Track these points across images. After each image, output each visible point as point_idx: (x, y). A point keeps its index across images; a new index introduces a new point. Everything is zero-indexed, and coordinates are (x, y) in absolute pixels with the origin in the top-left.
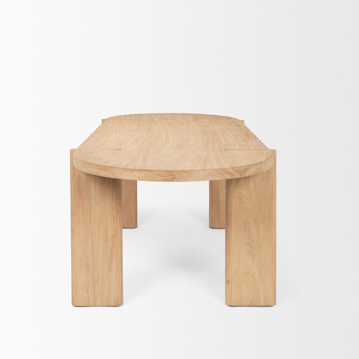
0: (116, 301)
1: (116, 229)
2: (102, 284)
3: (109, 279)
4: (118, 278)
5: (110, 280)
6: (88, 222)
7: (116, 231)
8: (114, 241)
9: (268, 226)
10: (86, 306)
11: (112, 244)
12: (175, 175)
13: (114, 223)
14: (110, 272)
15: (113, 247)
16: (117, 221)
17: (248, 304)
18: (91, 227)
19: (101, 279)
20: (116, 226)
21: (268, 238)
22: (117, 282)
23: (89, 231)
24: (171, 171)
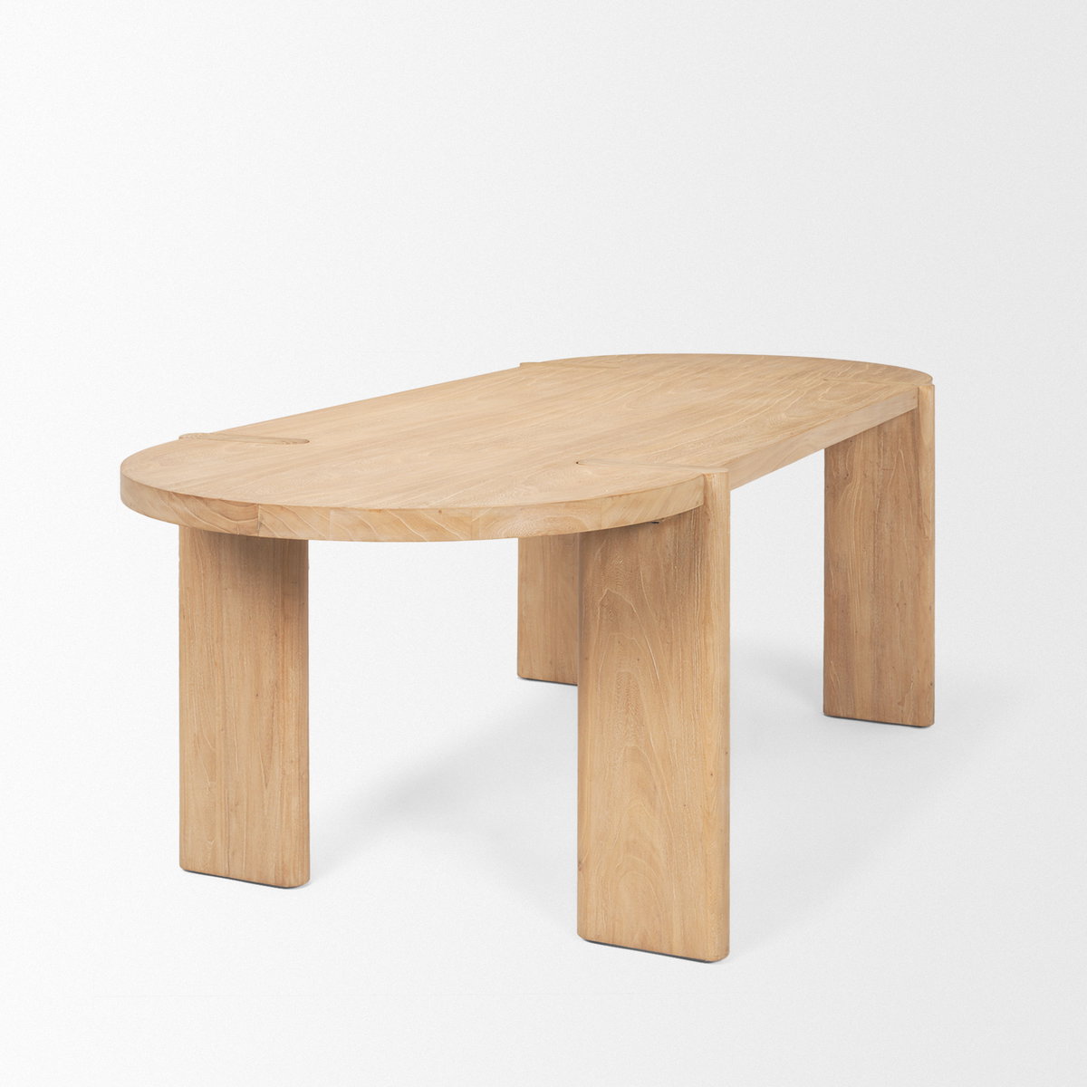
0: (280, 872)
1: (283, 667)
2: (247, 818)
3: (263, 806)
4: (285, 805)
5: (266, 811)
6: (215, 639)
7: (283, 672)
8: (276, 700)
9: (693, 709)
10: (206, 872)
11: (273, 707)
12: (263, 519)
13: (277, 649)
14: (266, 785)
15: (273, 716)
16: (283, 643)
17: (636, 942)
18: (222, 652)
19: (245, 803)
20: (283, 657)
21: (696, 744)
22: (284, 818)
23: (216, 664)
24: (253, 504)
